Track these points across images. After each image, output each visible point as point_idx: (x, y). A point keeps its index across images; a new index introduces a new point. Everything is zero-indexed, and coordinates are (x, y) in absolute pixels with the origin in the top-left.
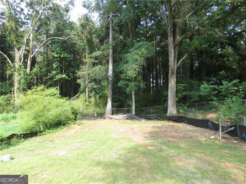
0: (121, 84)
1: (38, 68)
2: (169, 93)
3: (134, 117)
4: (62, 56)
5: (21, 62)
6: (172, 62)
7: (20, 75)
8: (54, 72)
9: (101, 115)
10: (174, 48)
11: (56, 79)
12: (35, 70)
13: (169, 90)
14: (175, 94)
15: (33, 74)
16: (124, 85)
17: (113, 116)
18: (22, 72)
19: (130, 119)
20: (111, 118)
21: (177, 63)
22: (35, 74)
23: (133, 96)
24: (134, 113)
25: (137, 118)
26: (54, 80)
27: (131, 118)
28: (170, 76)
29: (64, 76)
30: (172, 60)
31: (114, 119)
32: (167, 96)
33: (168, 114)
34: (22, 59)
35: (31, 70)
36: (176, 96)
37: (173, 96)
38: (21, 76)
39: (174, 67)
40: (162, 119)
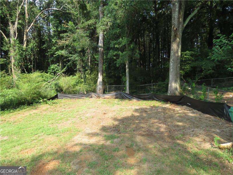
1: (35, 43)
2: (171, 64)
3: (125, 96)
5: (16, 37)
6: (176, 19)
7: (15, 50)
11: (56, 56)
12: (31, 45)
13: (171, 60)
15: (29, 50)
16: (115, 56)
17: (100, 95)
18: (16, 48)
19: (120, 99)
20: (98, 97)
22: (32, 50)
23: (127, 70)
24: (128, 91)
25: (128, 97)
26: (54, 56)
27: (122, 97)
28: (172, 40)
30: (176, 17)
31: (102, 98)
32: (167, 70)
33: (169, 93)
34: (17, 34)
35: (27, 46)
36: (181, 69)
37: (177, 68)
38: (16, 52)
39: (179, 27)
40: (159, 99)
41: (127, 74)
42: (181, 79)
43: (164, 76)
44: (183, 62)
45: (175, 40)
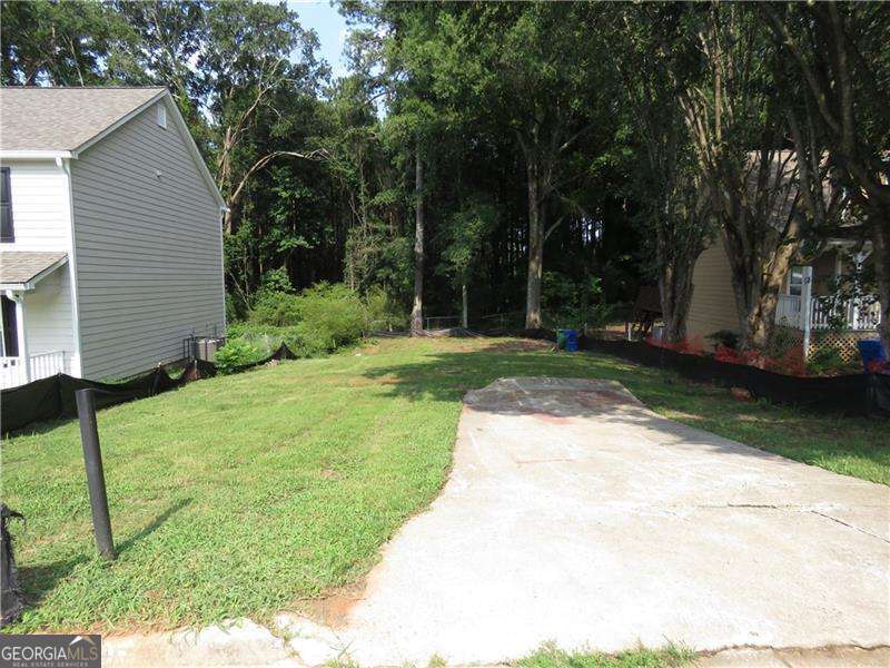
0: (440, 269)
2: (529, 289)
3: (466, 333)
4: (298, 196)
8: (276, 232)
9: (403, 331)
10: (539, 206)
14: (539, 291)
17: (427, 332)
19: (457, 336)
20: (423, 335)
21: (545, 234)
23: (464, 294)
24: (465, 326)
25: (470, 334)
27: (461, 335)
29: (301, 241)
30: (534, 230)
32: (525, 294)
33: (527, 327)
36: (542, 294)
37: (536, 292)
39: (538, 241)
40: (515, 336)
41: (465, 300)
42: (542, 307)
43: (521, 304)
44: (543, 285)
45: (533, 258)
